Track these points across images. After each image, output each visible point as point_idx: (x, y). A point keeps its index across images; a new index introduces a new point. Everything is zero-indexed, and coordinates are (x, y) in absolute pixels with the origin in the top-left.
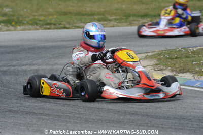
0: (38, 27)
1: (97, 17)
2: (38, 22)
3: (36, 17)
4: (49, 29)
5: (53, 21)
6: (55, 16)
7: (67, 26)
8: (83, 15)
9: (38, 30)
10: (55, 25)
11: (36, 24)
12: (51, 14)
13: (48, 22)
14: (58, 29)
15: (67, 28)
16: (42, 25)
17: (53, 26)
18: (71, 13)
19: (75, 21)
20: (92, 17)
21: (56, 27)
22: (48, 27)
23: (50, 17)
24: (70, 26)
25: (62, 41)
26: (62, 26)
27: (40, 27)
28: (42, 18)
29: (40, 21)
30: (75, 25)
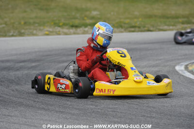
0: (123, 30)
1: (180, 20)
2: (123, 25)
3: (122, 20)
4: (133, 31)
5: (138, 24)
6: (140, 19)
7: (152, 29)
8: (168, 18)
9: (122, 32)
10: (139, 27)
11: (121, 27)
12: (136, 17)
13: (133, 24)
14: (141, 31)
15: (151, 31)
16: (127, 28)
17: (137, 29)
18: (156, 16)
19: (159, 24)
20: (177, 20)
21: (140, 30)
22: (133, 29)
23: (136, 20)
24: (154, 29)
25: (145, 43)
26: (146, 29)
27: (125, 30)
28: (127, 21)
29: (125, 23)
30: (158, 27)
